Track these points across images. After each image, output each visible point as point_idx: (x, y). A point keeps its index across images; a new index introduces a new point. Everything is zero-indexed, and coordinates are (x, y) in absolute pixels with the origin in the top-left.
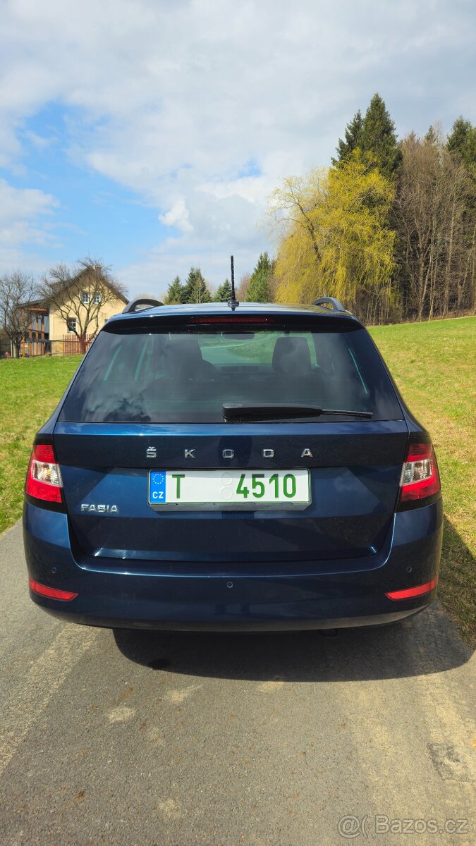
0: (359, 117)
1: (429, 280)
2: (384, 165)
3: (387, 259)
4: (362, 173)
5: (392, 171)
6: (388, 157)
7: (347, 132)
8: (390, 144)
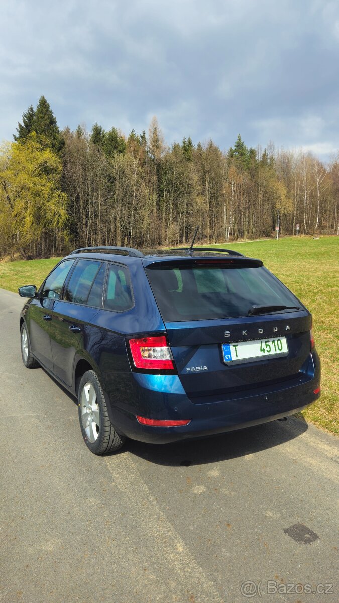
0: (32, 109)
1: (90, 228)
2: (53, 146)
3: (63, 212)
4: (39, 149)
5: (58, 151)
6: (55, 141)
7: (24, 119)
8: (55, 132)
